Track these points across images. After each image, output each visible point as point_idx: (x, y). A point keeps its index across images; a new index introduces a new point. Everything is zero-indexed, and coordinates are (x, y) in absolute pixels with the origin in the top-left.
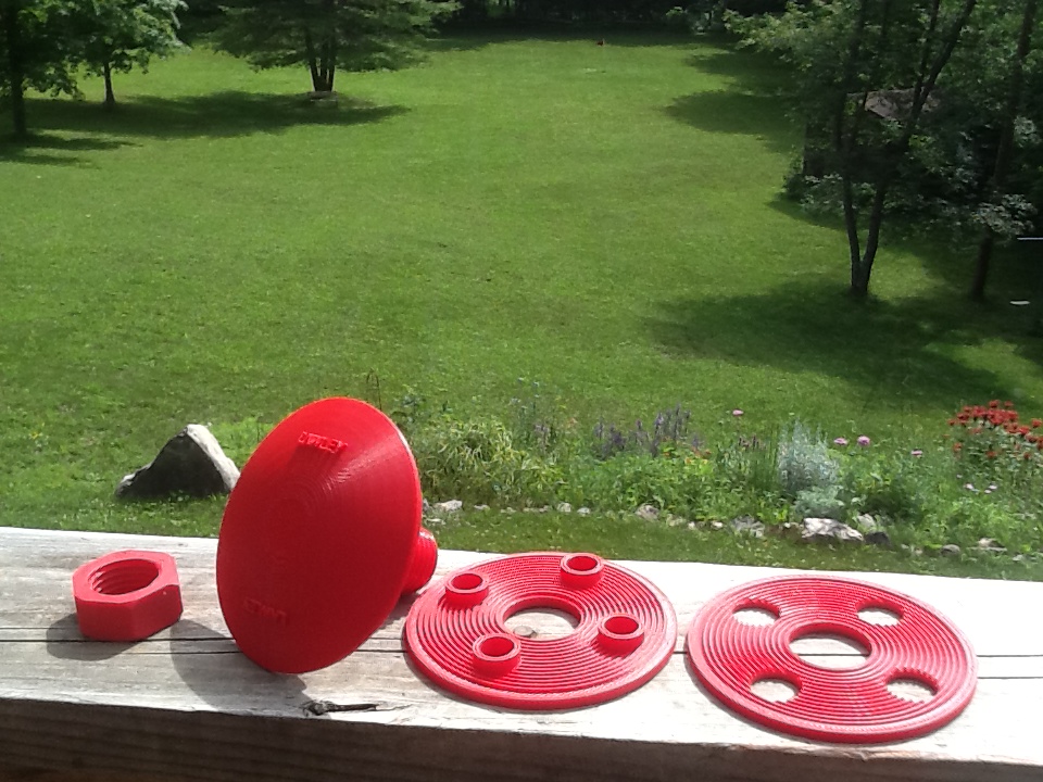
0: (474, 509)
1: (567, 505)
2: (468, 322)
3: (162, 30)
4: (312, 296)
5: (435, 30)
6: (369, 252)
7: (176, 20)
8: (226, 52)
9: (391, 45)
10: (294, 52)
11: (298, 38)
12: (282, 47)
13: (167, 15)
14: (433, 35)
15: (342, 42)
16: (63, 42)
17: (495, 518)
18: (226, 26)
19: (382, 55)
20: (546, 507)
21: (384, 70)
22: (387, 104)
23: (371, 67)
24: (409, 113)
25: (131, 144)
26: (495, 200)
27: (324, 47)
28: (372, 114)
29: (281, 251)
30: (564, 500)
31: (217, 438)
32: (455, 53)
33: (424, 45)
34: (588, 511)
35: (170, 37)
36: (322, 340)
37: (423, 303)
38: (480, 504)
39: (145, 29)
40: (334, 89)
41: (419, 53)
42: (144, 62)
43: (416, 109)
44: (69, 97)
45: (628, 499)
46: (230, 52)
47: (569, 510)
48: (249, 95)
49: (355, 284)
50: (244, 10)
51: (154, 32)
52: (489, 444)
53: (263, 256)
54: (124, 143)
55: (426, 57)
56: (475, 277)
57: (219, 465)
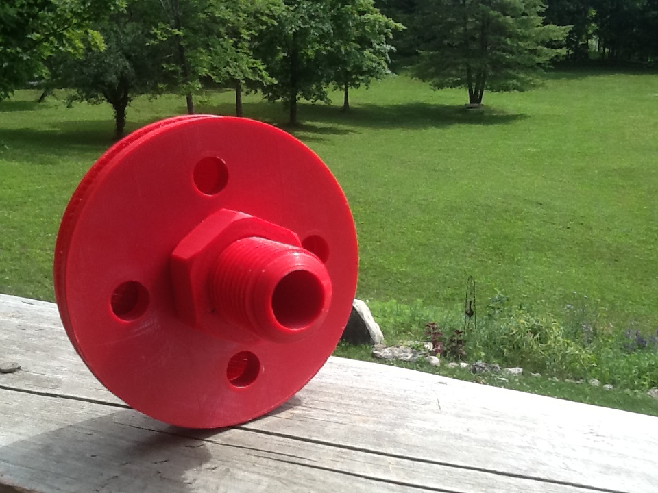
0: (530, 375)
1: (597, 381)
2: (549, 254)
3: (379, 64)
4: (449, 229)
5: (550, 66)
6: (491, 205)
7: (388, 58)
8: (417, 79)
9: (522, 75)
10: (459, 79)
11: (462, 70)
12: (452, 75)
13: (383, 55)
14: (550, 70)
15: (491, 73)
16: (321, 70)
17: (544, 383)
18: (419, 63)
19: (515, 81)
20: (582, 380)
21: (515, 91)
22: (516, 113)
23: (507, 89)
24: (529, 118)
25: (355, 132)
26: (580, 176)
27: (478, 76)
28: (504, 119)
29: (434, 200)
30: (595, 377)
31: (371, 309)
32: (564, 81)
33: (543, 76)
34: (611, 387)
35: (384, 68)
36: (452, 257)
37: (522, 239)
38: (535, 372)
39: (369, 63)
40: (482, 103)
41: (539, 81)
42: (368, 83)
43: (534, 116)
44: (322, 103)
45: (643, 382)
46: (420, 78)
47: (598, 385)
48: (429, 105)
49: (478, 224)
50: (431, 53)
51: (374, 65)
52: (546, 333)
53: (423, 203)
54: (352, 131)
55: (543, 84)
56: (559, 225)
57: (369, 327)
